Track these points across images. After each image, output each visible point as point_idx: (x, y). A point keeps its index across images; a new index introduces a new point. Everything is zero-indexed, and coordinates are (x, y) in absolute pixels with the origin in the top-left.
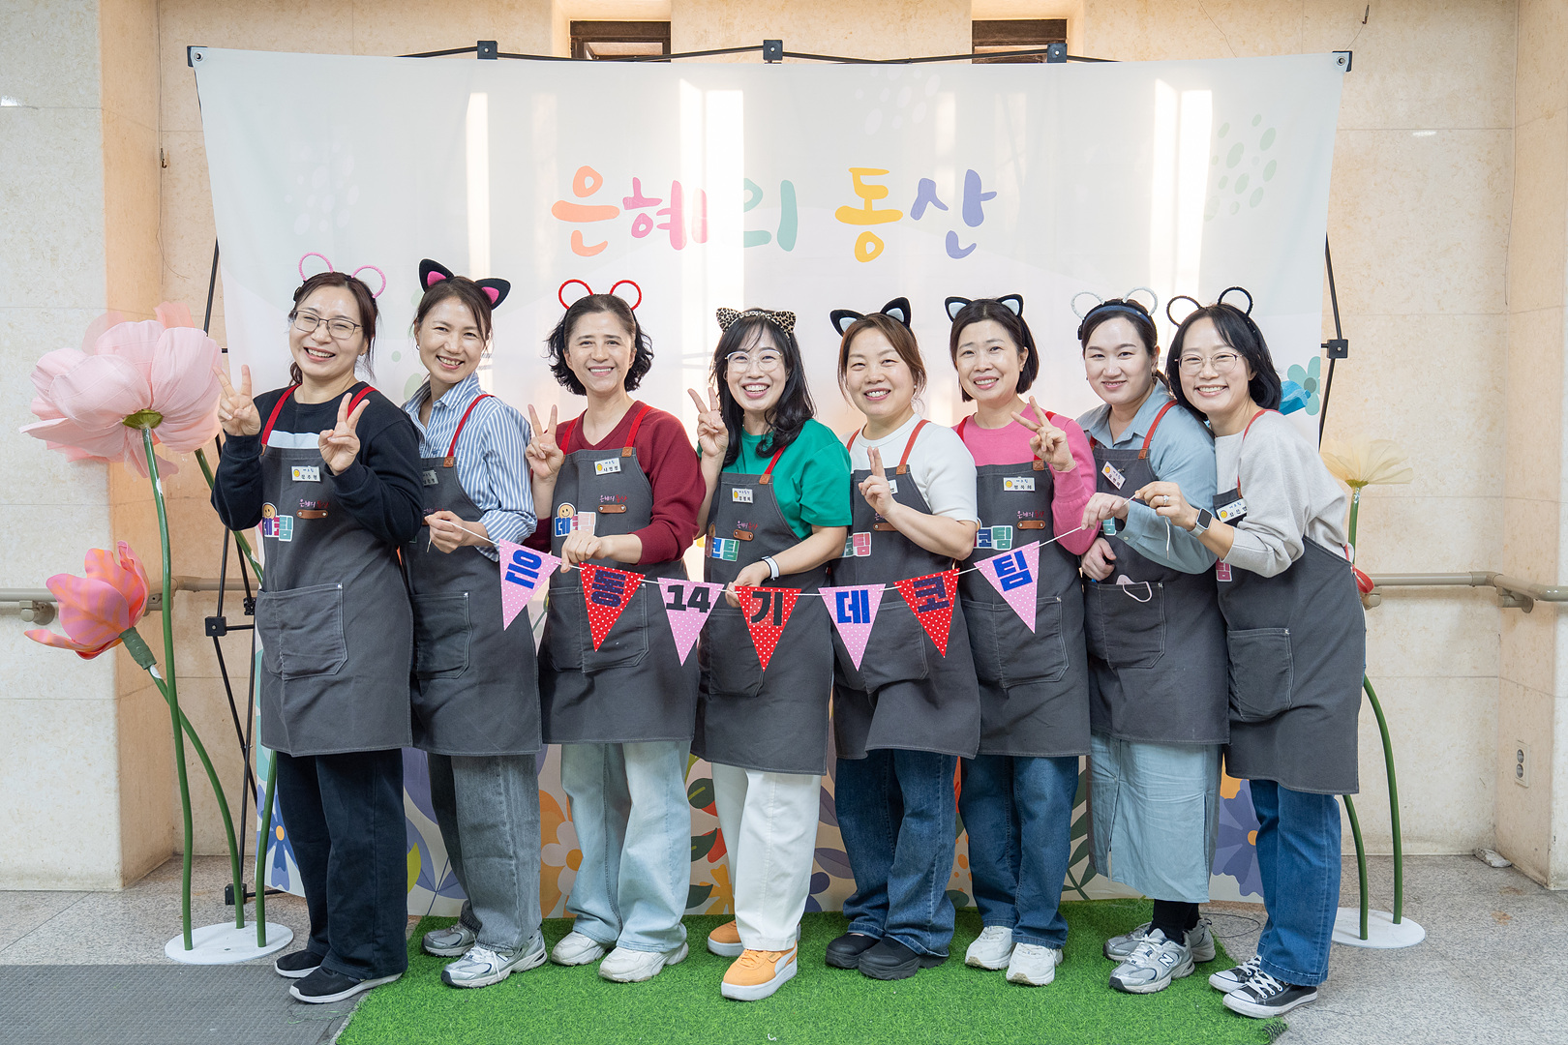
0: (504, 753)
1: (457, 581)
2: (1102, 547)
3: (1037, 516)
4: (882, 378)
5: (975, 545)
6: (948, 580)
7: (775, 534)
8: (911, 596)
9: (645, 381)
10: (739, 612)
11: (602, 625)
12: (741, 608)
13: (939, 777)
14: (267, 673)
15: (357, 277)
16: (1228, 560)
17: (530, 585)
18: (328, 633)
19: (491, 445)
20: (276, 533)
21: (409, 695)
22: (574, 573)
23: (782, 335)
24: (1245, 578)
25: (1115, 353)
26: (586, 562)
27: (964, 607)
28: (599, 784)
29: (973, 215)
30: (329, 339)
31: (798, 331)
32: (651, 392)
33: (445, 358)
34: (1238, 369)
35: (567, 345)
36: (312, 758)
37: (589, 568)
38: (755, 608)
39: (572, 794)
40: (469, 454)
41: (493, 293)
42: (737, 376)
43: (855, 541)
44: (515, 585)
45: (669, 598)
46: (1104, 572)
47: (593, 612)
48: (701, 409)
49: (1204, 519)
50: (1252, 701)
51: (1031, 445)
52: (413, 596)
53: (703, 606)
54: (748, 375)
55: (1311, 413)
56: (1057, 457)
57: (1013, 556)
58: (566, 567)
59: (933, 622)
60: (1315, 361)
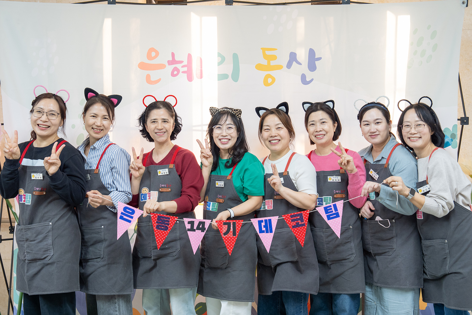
0: (118, 294)
1: (99, 221)
2: (369, 204)
3: (342, 192)
4: (276, 135)
5: (316, 204)
6: (304, 215)
7: (233, 200)
8: (289, 221)
9: (179, 136)
10: (218, 231)
11: (161, 239)
12: (219, 229)
13: (301, 303)
14: (20, 259)
15: (57, 95)
16: (422, 210)
17: (130, 222)
18: (45, 243)
19: (114, 164)
20: (24, 201)
21: (79, 269)
22: (148, 217)
23: (236, 119)
24: (429, 218)
25: (374, 123)
26: (153, 213)
27: (312, 230)
28: (158, 306)
29: (312, 67)
30: (47, 120)
31: (243, 117)
32: (181, 141)
33: (95, 128)
34: (426, 130)
35: (147, 122)
36: (37, 296)
37: (155, 215)
38: (225, 229)
39: (147, 311)
40: (105, 168)
41: (115, 101)
42: (217, 135)
43: (267, 203)
44: (123, 221)
45: (188, 226)
46: (370, 215)
47: (157, 233)
48: (202, 147)
49: (412, 192)
50: (432, 271)
51: (339, 163)
52: (80, 226)
53: (203, 229)
54: (222, 135)
55: (454, 148)
56: (349, 168)
57: (332, 206)
58: (145, 215)
59: (298, 232)
60: (455, 126)
